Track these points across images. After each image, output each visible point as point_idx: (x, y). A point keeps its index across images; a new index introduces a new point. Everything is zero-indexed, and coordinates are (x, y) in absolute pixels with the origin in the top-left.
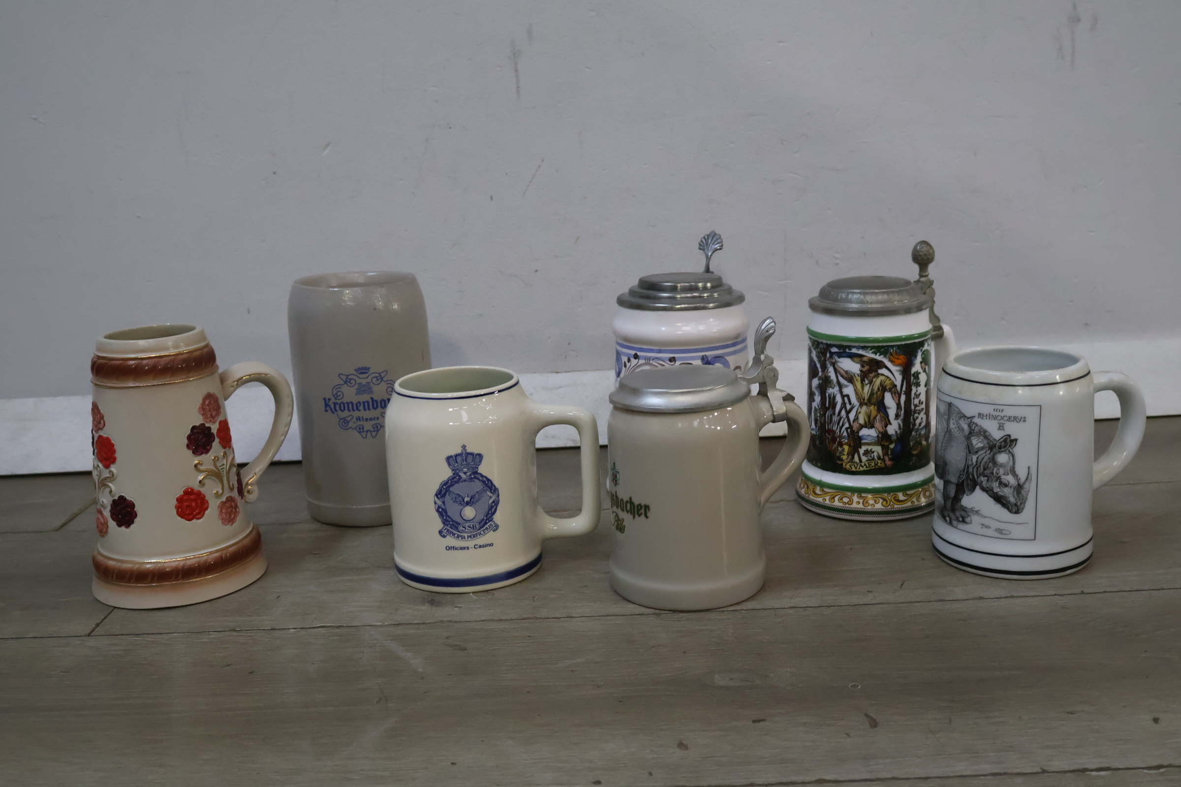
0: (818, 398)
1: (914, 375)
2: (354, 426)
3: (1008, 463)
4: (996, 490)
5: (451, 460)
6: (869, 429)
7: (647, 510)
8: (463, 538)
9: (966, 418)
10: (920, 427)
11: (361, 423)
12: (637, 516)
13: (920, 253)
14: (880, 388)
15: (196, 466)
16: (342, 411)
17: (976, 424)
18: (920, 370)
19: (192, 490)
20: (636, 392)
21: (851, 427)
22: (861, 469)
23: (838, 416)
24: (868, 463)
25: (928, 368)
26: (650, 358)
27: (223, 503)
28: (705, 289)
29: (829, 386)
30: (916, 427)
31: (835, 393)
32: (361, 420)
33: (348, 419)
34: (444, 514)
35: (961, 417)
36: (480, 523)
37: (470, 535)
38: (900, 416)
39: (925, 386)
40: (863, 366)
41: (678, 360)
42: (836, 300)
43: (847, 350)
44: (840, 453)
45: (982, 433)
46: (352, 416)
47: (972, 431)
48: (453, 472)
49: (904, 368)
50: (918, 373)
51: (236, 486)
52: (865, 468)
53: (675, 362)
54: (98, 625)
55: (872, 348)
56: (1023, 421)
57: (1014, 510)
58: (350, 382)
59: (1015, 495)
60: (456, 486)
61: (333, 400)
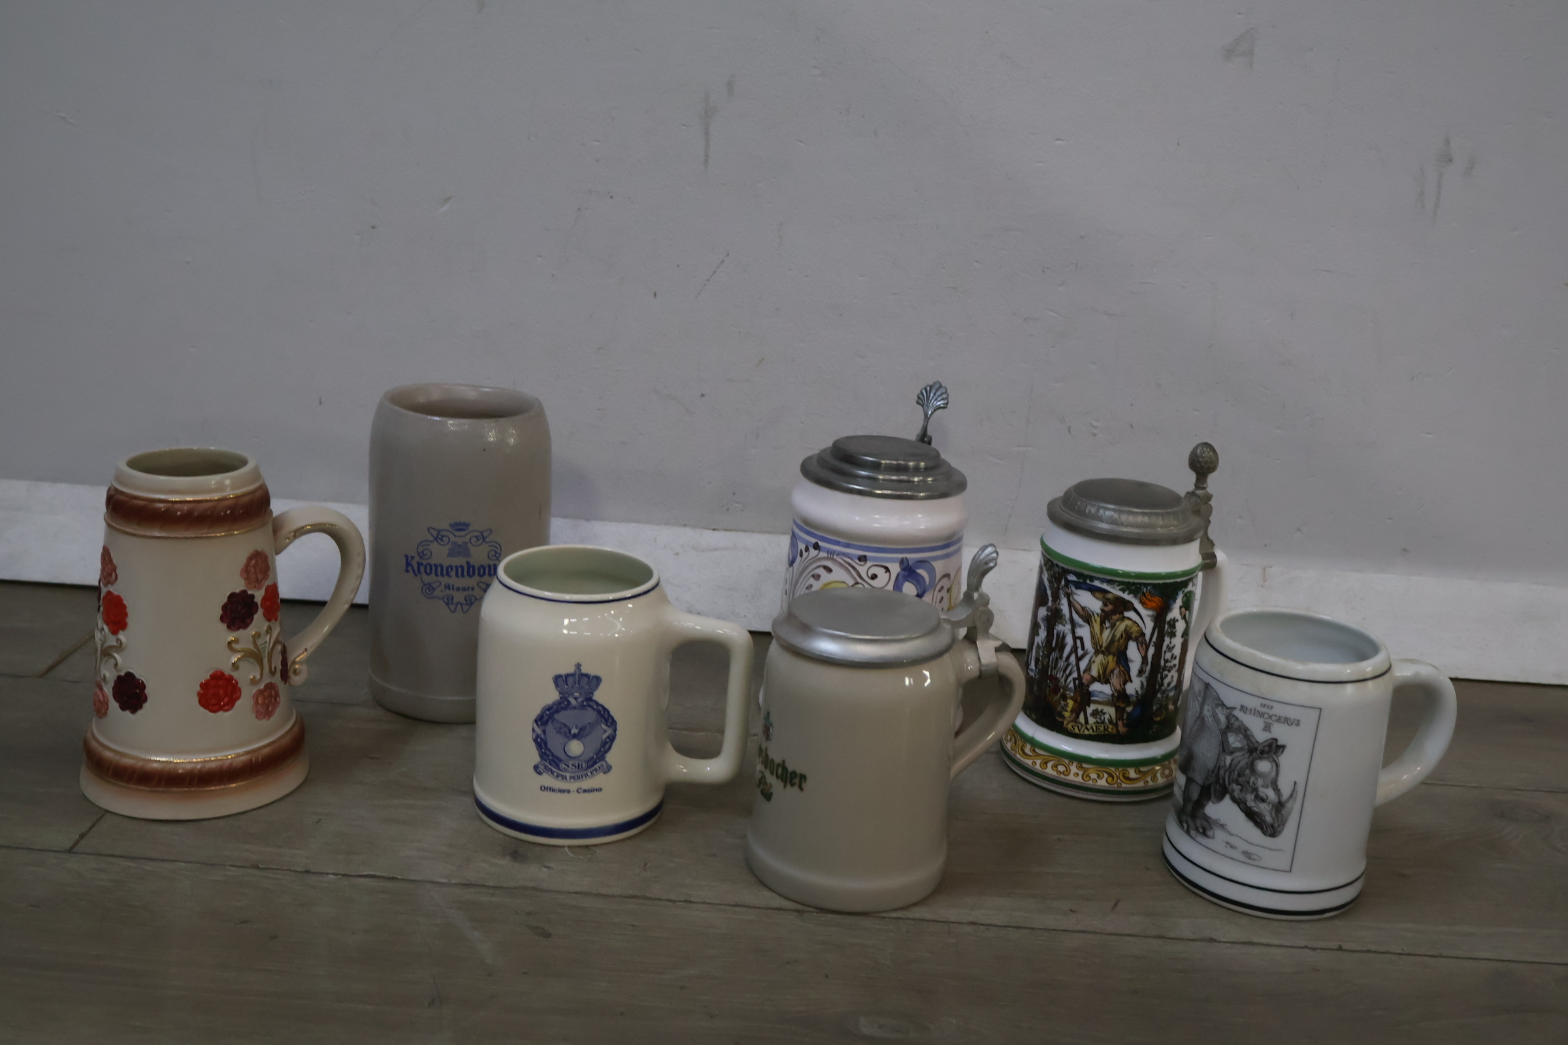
0: (1043, 634)
1: (1169, 623)
2: (441, 595)
3: (1270, 773)
4: (1251, 803)
5: (557, 679)
6: (1102, 684)
7: (803, 781)
8: (564, 778)
9: (1225, 708)
10: (1169, 688)
11: (452, 592)
12: (788, 786)
13: (1200, 458)
14: (1124, 635)
15: (230, 643)
16: (428, 574)
17: (1236, 717)
18: (1178, 617)
19: (222, 674)
20: (807, 629)
21: (1080, 677)
22: (1086, 732)
23: (1066, 661)
24: (1096, 727)
25: (1189, 613)
26: (834, 552)
27: (260, 692)
28: (917, 471)
29: (1059, 622)
30: (1163, 688)
31: (1066, 632)
32: (451, 588)
33: (435, 585)
34: (543, 746)
35: (1218, 705)
36: (587, 762)
37: (572, 775)
38: (1145, 672)
39: (1182, 637)
40: (1105, 604)
41: (870, 561)
42: (1082, 513)
43: (1088, 582)
44: (1062, 708)
45: (1242, 731)
46: (440, 582)
47: (1230, 726)
48: (561, 695)
49: (1157, 613)
50: (1174, 621)
51: (279, 667)
52: (1091, 732)
53: (866, 562)
54: (82, 836)
55: (1120, 583)
56: (1296, 725)
57: (1269, 832)
58: (442, 540)
59: (1273, 814)
60: (563, 713)
61: (417, 559)
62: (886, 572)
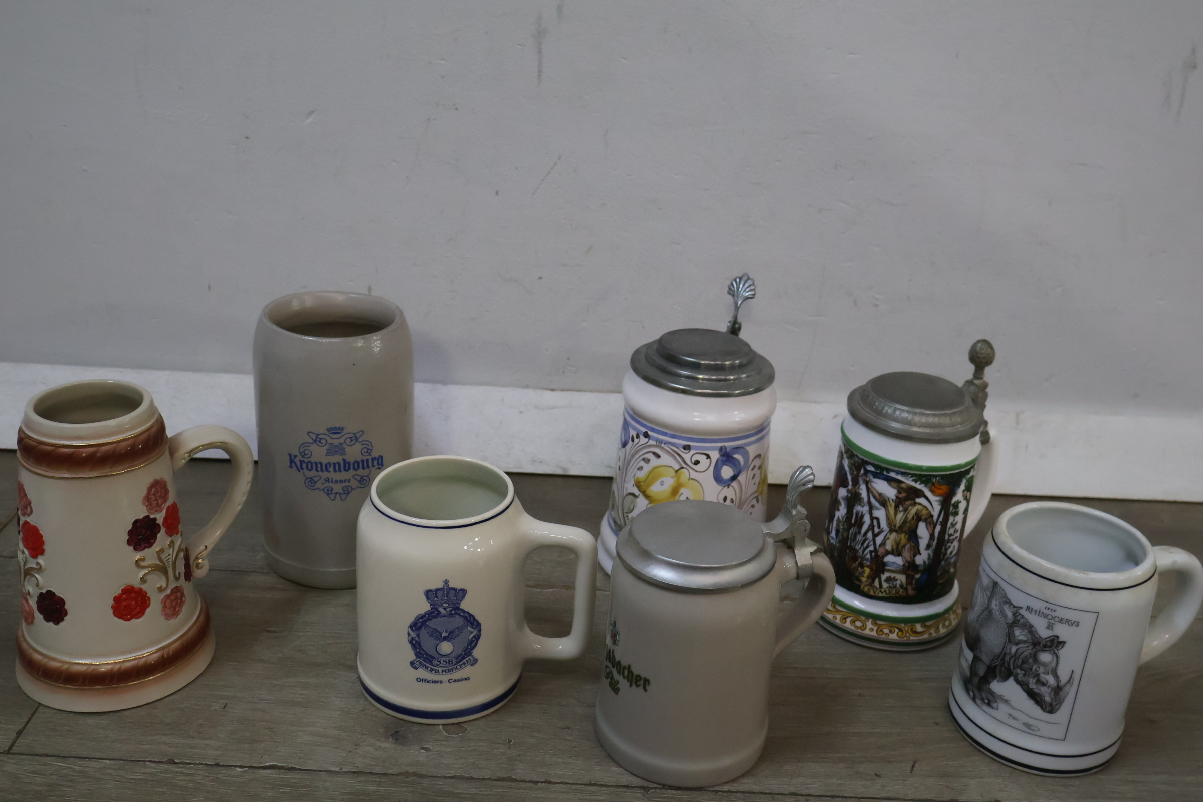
0: (842, 510)
1: (954, 505)
2: (322, 487)
3: (1050, 663)
4: (1033, 686)
5: (430, 594)
6: (895, 556)
8: (437, 671)
9: (1012, 606)
10: (951, 556)
11: (331, 484)
13: (979, 355)
14: (915, 518)
15: (137, 561)
16: (310, 470)
17: (1022, 615)
18: (961, 499)
19: (133, 587)
21: (875, 550)
22: (880, 595)
23: (863, 536)
24: (889, 591)
25: (970, 494)
26: (662, 441)
27: (168, 597)
28: (732, 369)
29: (858, 503)
30: (946, 557)
31: (864, 512)
32: (330, 481)
33: (316, 479)
34: (417, 646)
35: (1005, 602)
36: (457, 658)
37: (444, 669)
38: (932, 546)
39: (963, 514)
40: (899, 492)
41: (693, 449)
42: (879, 413)
43: (885, 473)
44: (860, 574)
45: (1027, 627)
46: (320, 476)
47: (1016, 621)
48: (432, 606)
49: (944, 498)
50: (958, 502)
51: (183, 570)
52: (884, 595)
53: (689, 451)
54: (19, 733)
55: (913, 475)
56: (1076, 625)
57: (1047, 709)
58: (320, 441)
59: (1052, 696)
60: (434, 620)
61: (299, 457)
62: (707, 458)
